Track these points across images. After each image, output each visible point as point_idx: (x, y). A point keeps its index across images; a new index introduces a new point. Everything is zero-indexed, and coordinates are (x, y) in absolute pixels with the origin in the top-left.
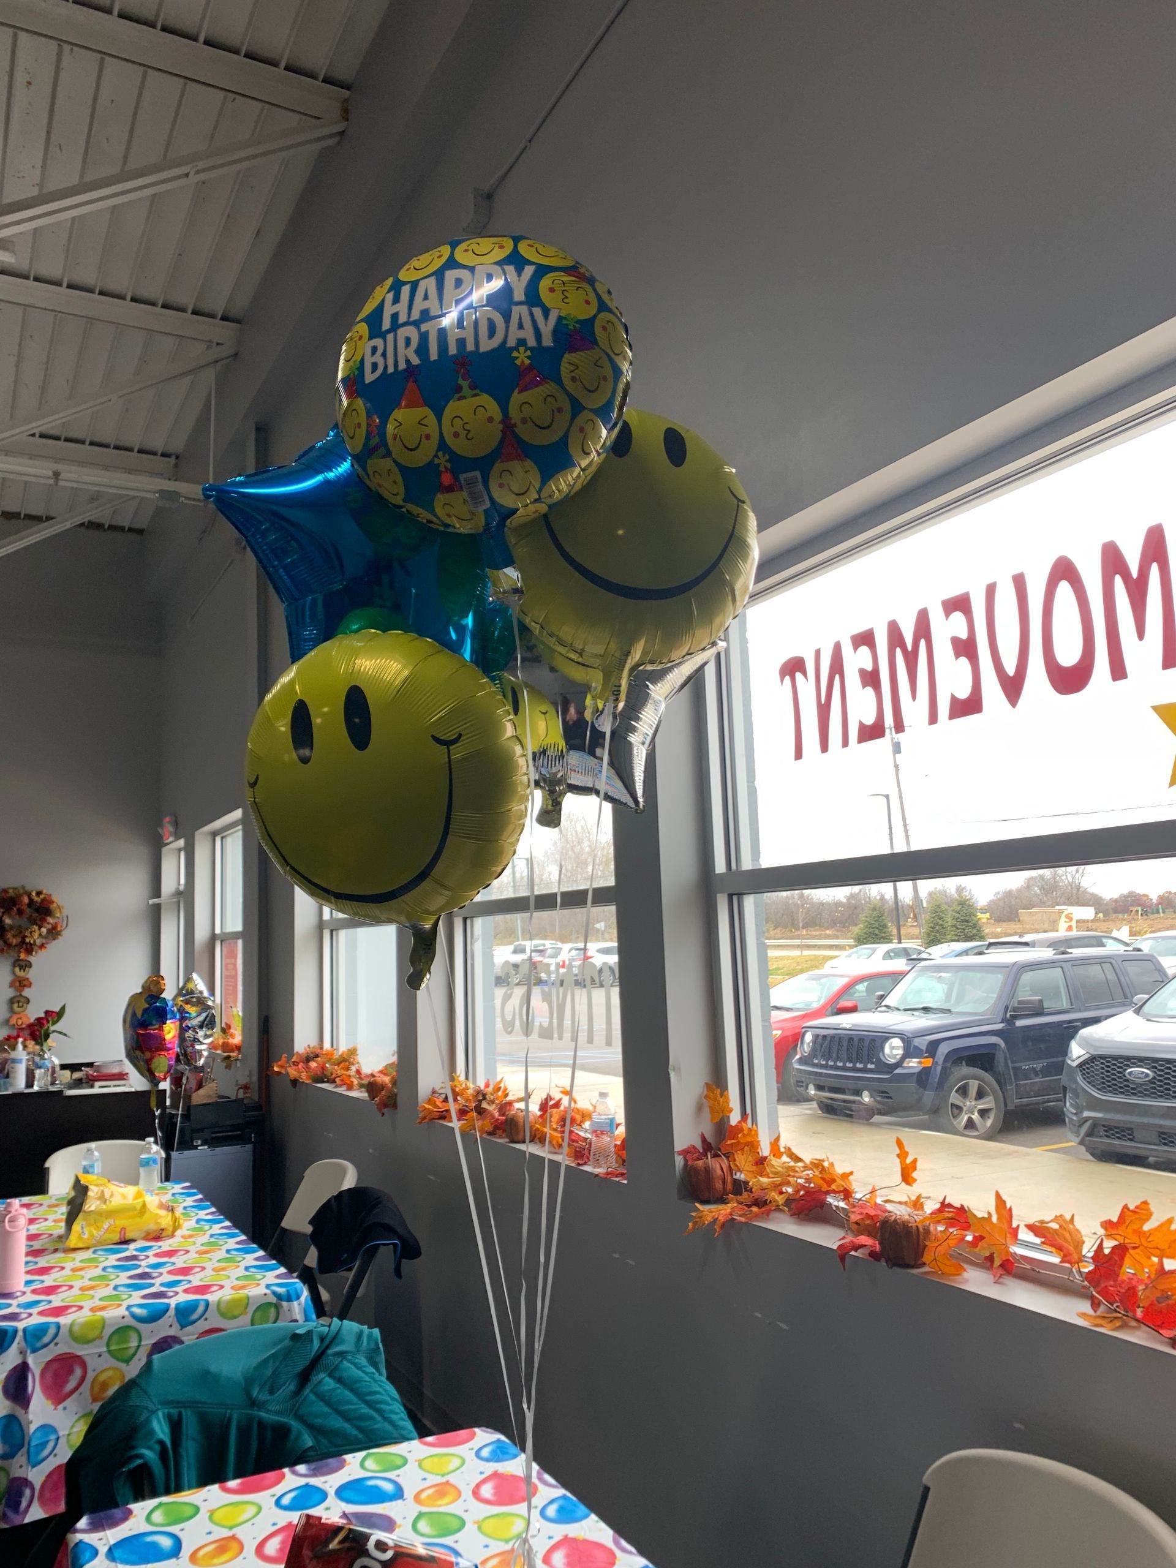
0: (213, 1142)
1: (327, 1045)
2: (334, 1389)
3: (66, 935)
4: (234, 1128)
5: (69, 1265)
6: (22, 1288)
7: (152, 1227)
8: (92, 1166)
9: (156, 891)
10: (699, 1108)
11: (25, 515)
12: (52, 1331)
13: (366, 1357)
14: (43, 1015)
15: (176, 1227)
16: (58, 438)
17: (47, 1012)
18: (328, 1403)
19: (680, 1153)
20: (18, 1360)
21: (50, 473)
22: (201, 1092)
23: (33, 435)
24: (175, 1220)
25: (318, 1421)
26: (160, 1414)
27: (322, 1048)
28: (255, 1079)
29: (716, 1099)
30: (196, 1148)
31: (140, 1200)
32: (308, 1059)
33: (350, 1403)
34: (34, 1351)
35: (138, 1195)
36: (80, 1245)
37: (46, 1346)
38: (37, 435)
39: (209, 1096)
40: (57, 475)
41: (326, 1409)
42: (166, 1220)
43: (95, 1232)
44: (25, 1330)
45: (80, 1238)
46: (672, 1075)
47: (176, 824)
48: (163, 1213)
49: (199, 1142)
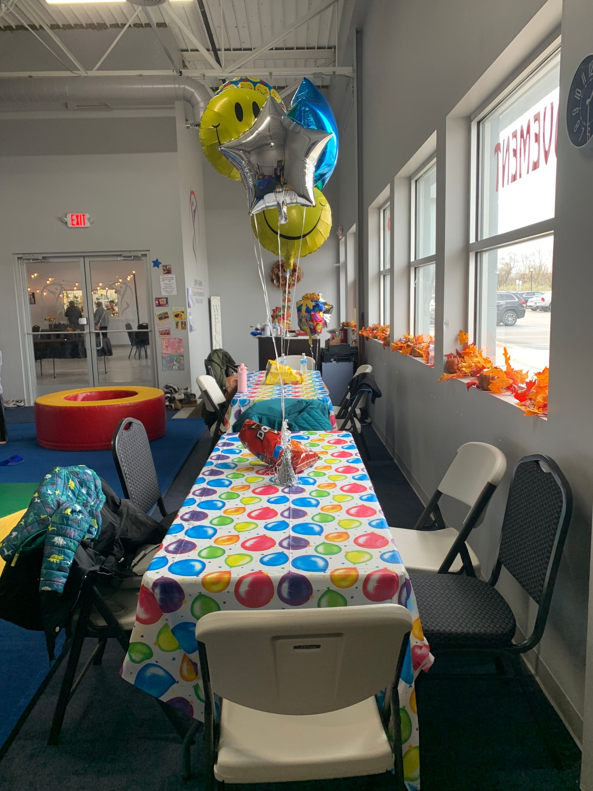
0: (338, 360)
1: (382, 324)
2: (307, 417)
3: (303, 280)
4: (346, 355)
5: (264, 388)
6: (246, 391)
7: (294, 380)
8: (283, 361)
9: (338, 261)
10: (456, 340)
11: (278, 87)
12: (248, 401)
13: (321, 411)
14: (275, 309)
15: (302, 381)
16: (282, 49)
17: (276, 308)
18: (305, 420)
19: (446, 356)
20: (239, 409)
21: (268, 73)
22: (333, 341)
23: (272, 49)
24: (302, 379)
25: (301, 425)
26: (256, 416)
27: (380, 325)
28: (358, 338)
29: (462, 336)
30: (332, 362)
31: (290, 371)
32: (373, 329)
33: (311, 421)
34: (243, 406)
35: (289, 369)
36: (270, 383)
37: (246, 405)
38: (274, 49)
39: (337, 343)
40: (271, 74)
41: (304, 422)
42: (299, 378)
43: (275, 380)
44: (240, 400)
45: (270, 381)
46: (445, 327)
47: (343, 230)
48: (298, 376)
49: (333, 360)
